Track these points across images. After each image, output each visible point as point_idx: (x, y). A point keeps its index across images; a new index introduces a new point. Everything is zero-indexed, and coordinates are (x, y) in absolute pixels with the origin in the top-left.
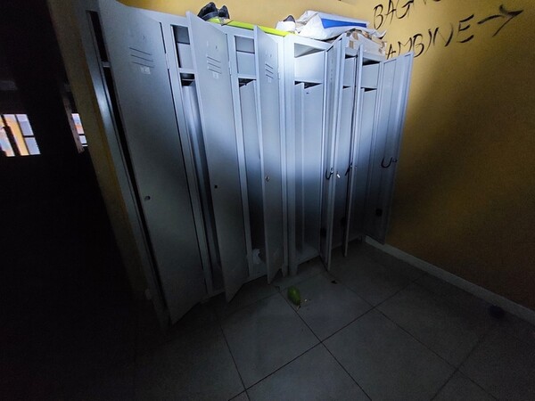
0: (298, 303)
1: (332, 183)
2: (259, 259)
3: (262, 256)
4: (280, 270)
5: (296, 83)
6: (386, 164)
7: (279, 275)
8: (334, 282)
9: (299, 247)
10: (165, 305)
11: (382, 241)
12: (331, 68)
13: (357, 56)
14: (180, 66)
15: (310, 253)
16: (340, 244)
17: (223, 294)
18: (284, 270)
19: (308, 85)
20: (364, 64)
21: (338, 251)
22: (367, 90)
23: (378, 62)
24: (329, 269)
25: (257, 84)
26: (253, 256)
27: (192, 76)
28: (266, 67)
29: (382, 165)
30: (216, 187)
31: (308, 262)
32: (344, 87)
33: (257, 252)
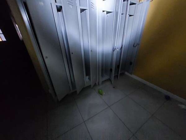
0: (102, 94)
1: (115, 52)
2: (88, 80)
3: (89, 79)
4: (96, 83)
5: (103, 11)
6: (135, 45)
7: (95, 85)
8: (114, 87)
9: (102, 76)
10: (56, 95)
11: (131, 74)
12: (117, 5)
13: (127, 1)
14: (56, 2)
15: (106, 77)
16: (117, 74)
17: (76, 91)
18: (97, 84)
19: (108, 13)
20: (130, 5)
21: (116, 77)
22: (130, 16)
23: (136, 4)
24: (112, 83)
25: (87, 11)
26: (86, 79)
27: (61, 7)
28: (91, 4)
29: (134, 46)
30: (72, 53)
31: (105, 80)
32: (122, 14)
33: (88, 77)
